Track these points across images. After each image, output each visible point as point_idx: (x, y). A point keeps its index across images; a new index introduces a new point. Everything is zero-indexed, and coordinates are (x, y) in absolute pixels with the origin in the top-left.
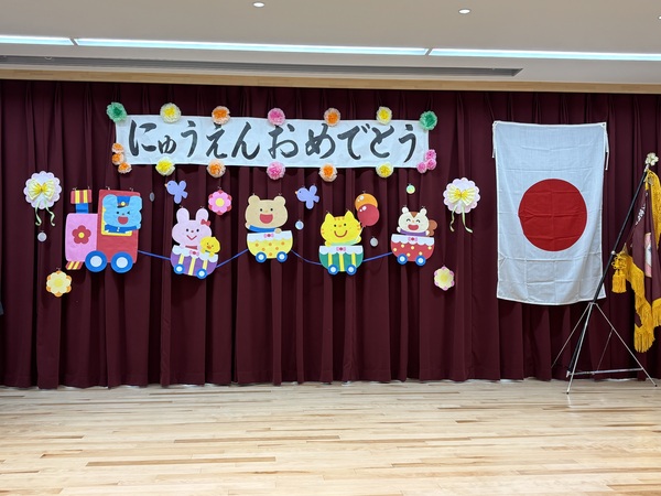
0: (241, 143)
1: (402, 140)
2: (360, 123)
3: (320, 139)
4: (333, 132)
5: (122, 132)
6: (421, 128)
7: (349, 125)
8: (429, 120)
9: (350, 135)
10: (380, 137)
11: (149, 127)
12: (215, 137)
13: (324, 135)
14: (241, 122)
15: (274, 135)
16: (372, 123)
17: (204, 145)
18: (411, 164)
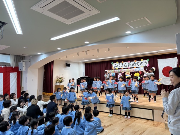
0: (125, 65)
1: (145, 63)
2: (139, 61)
3: (134, 64)
4: (136, 63)
5: (113, 65)
6: (147, 61)
8: (148, 60)
9: (138, 63)
10: (142, 63)
11: (116, 64)
12: (122, 65)
13: (135, 63)
14: (125, 63)
15: (129, 64)
18: (146, 66)
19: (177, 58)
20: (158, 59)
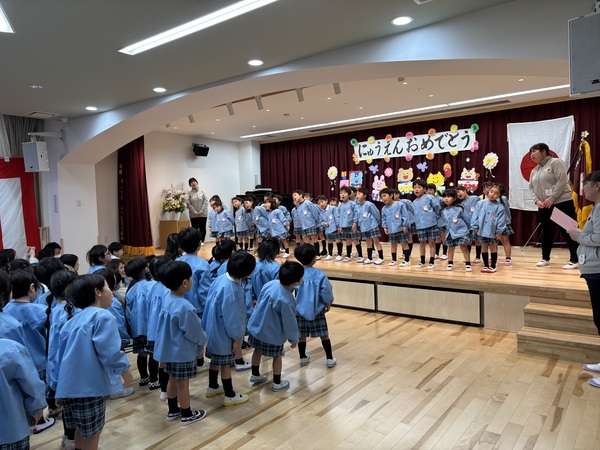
0: (396, 147)
1: (463, 138)
2: (445, 133)
3: (427, 142)
4: (433, 138)
6: (472, 133)
7: (439, 135)
8: (475, 128)
9: (439, 139)
10: (452, 138)
11: (365, 146)
12: (387, 147)
13: (429, 140)
14: (396, 139)
15: (409, 143)
16: (449, 133)
17: (383, 150)
18: (468, 148)
19: (572, 117)
20: (508, 125)
